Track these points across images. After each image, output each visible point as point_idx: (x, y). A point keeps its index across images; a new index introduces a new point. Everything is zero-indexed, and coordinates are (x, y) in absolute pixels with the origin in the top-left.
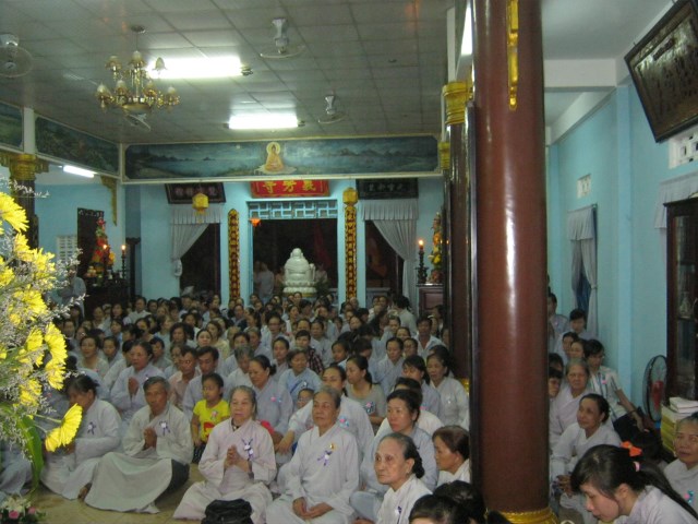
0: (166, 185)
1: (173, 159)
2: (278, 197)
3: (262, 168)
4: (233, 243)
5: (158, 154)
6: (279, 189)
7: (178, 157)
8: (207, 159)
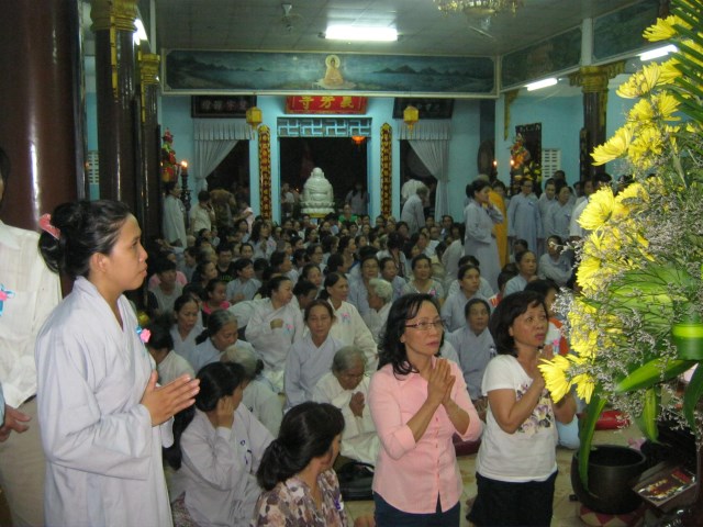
0: (192, 96)
1: (222, 69)
2: (313, 113)
3: (321, 82)
4: (265, 161)
5: (206, 61)
6: (316, 105)
7: (228, 67)
8: (261, 70)
